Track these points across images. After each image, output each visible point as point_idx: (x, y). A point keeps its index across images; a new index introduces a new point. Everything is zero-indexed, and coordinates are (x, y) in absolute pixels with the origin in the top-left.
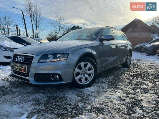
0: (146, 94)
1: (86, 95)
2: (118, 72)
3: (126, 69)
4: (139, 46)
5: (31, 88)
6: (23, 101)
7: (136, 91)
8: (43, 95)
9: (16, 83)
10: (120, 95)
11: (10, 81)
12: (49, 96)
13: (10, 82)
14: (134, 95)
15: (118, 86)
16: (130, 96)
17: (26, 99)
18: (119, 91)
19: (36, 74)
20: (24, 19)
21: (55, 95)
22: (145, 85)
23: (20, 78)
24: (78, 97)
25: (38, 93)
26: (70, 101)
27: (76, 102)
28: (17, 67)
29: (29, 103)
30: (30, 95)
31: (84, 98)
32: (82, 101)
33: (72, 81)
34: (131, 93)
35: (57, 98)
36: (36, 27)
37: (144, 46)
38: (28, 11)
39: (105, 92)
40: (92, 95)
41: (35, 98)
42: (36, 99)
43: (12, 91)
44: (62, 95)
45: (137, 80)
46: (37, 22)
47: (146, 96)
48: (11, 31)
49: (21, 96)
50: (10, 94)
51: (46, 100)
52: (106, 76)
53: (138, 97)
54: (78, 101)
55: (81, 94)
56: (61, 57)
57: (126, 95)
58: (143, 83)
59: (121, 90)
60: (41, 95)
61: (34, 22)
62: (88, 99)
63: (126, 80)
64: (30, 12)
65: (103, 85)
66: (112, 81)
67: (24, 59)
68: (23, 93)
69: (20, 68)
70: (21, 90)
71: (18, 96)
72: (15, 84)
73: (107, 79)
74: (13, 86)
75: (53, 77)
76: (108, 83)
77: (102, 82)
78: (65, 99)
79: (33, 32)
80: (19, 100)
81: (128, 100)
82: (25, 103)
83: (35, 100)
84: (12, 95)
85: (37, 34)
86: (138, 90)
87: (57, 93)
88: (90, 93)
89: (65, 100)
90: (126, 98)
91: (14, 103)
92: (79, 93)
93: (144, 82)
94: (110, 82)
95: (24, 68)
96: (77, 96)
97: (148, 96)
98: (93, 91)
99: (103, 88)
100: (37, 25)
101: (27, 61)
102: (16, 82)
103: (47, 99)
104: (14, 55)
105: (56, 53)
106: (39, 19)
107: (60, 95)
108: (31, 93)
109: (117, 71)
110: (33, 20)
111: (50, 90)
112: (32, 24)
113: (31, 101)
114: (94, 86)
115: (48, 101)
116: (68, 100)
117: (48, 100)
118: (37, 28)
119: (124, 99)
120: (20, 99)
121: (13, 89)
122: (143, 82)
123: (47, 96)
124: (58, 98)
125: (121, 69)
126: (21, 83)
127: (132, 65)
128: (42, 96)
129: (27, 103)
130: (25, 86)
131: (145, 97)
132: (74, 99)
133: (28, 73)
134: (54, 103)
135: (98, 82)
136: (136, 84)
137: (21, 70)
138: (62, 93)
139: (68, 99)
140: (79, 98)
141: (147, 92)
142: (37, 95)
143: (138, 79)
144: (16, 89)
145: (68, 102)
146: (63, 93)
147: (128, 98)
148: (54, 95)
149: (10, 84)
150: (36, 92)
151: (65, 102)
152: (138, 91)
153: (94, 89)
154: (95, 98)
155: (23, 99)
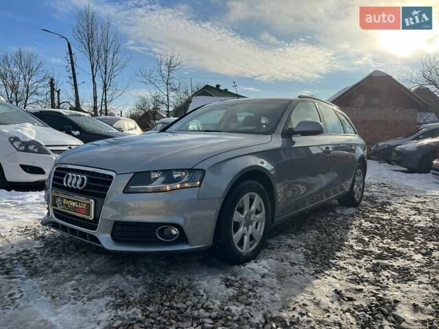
0: (407, 285)
1: (249, 283)
2: (329, 218)
3: (351, 210)
4: (384, 145)
5: (100, 259)
6: (83, 295)
7: (380, 276)
8: (133, 279)
9: (59, 243)
10: (337, 286)
11: (43, 237)
12: (150, 281)
13: (43, 241)
14: (376, 288)
15: (331, 261)
16: (365, 289)
17: (90, 290)
18: (335, 273)
19: (116, 223)
20: (72, 63)
21: (167, 281)
22: (404, 257)
23: (73, 231)
24: (227, 286)
25: (121, 274)
26: (207, 299)
27: (223, 301)
28: (65, 200)
29: (100, 300)
30: (99, 280)
31: (245, 290)
32: (240, 298)
33: (211, 244)
34: (366, 281)
35: (173, 288)
36: (105, 83)
37: (398, 147)
38: (84, 40)
39: (298, 275)
40: (264, 284)
41: (113, 287)
42: (118, 290)
43: (50, 267)
44: (186, 283)
45: (381, 245)
46: (106, 72)
47: (408, 289)
48: (35, 93)
49: (77, 280)
50: (47, 274)
51: (144, 294)
52: (297, 230)
53: (386, 292)
54: (230, 300)
55: (233, 278)
56: (185, 179)
57: (354, 286)
58: (398, 252)
59: (339, 272)
60: (130, 278)
61: (99, 71)
62: (255, 295)
63: (352, 242)
64: (88, 44)
65: (292, 255)
66: (314, 245)
67: (85, 182)
68: (81, 272)
69: (74, 204)
70: (75, 263)
71: (70, 281)
72: (55, 245)
73: (301, 240)
74: (52, 251)
75: (161, 232)
76: (305, 250)
77: (289, 246)
78: (193, 292)
79: (95, 98)
80: (72, 291)
81: (361, 301)
82: (90, 299)
83: (115, 292)
84: (52, 278)
85: (106, 102)
86: (386, 273)
87: (172, 276)
88: (258, 278)
89: (194, 295)
90: (354, 293)
91: (61, 298)
92: (230, 277)
93: (401, 249)
94: (308, 249)
95: (85, 205)
96: (224, 286)
97: (411, 292)
98: (266, 271)
99: (293, 264)
100: (107, 78)
101: (95, 188)
102: (59, 241)
103: (145, 291)
104: (57, 169)
105: (172, 170)
106: (113, 64)
107: (179, 281)
108: (102, 272)
109: (327, 216)
110: (95, 66)
111: (152, 266)
112: (94, 77)
113: (103, 296)
114: (268, 258)
115: (150, 297)
116: (203, 296)
117: (149, 293)
118: (105, 86)
119: (349, 296)
120: (74, 290)
121: (52, 260)
122: (398, 249)
123: (146, 283)
124: (175, 288)
125: (338, 211)
126: (71, 242)
127: (365, 200)
128: (132, 282)
129: (94, 300)
130: (84, 253)
131: (406, 292)
132: (218, 294)
133: (96, 219)
134: (165, 301)
135: (279, 248)
136: (380, 257)
137: (75, 209)
138: (184, 276)
139: (202, 292)
140: (231, 291)
141: (409, 280)
142: (118, 279)
143: (385, 241)
144: (60, 259)
145: (203, 301)
146: (188, 276)
147: (361, 295)
148: (162, 281)
149: (43, 245)
150: (114, 269)
151: (196, 300)
152: (387, 277)
153: (269, 268)
154: (272, 292)
155: (83, 288)
